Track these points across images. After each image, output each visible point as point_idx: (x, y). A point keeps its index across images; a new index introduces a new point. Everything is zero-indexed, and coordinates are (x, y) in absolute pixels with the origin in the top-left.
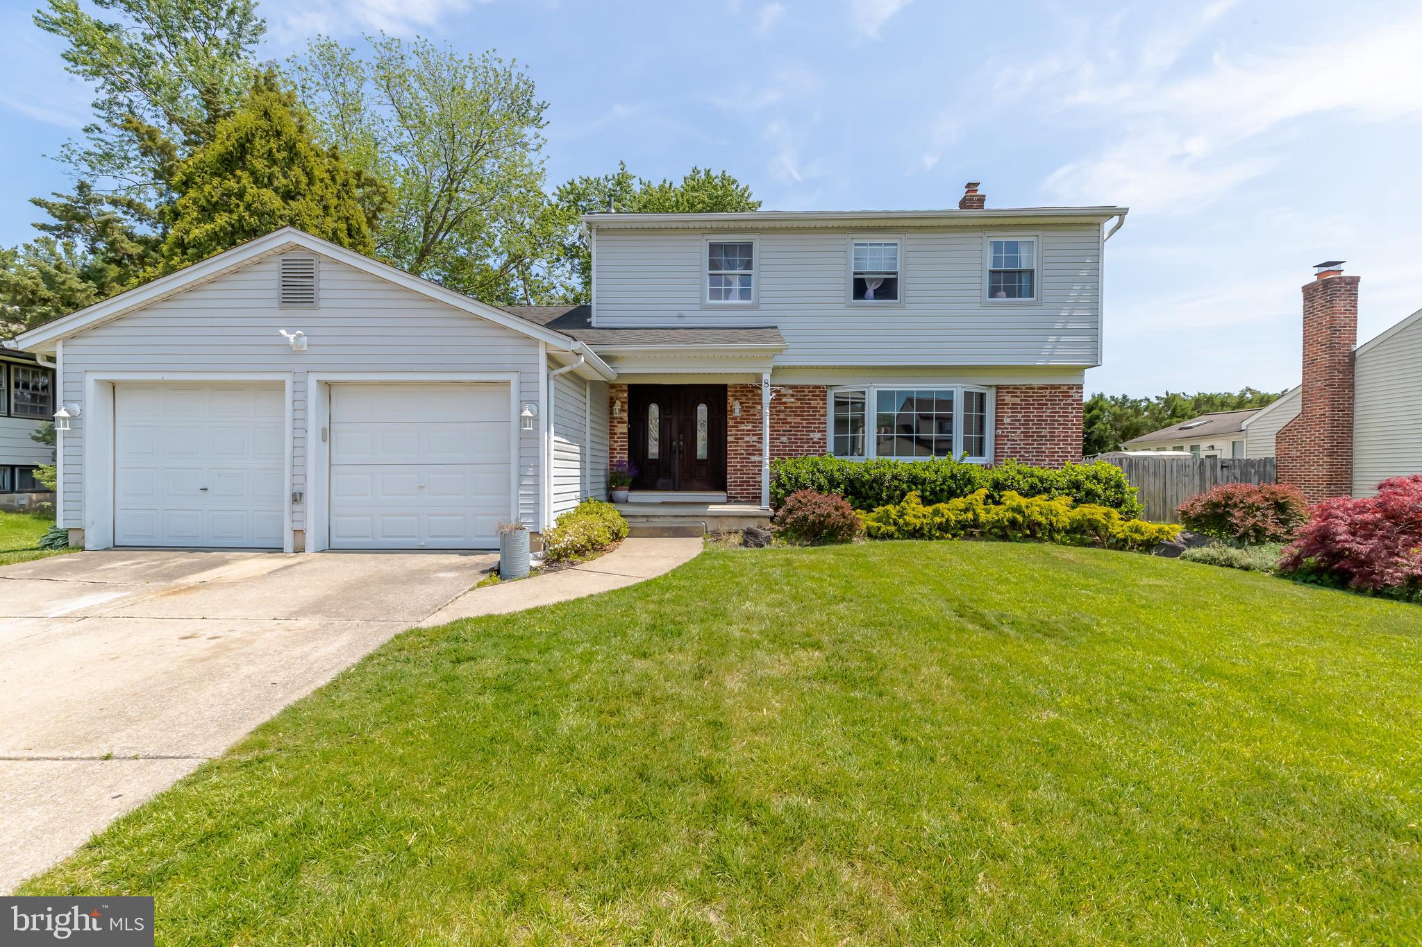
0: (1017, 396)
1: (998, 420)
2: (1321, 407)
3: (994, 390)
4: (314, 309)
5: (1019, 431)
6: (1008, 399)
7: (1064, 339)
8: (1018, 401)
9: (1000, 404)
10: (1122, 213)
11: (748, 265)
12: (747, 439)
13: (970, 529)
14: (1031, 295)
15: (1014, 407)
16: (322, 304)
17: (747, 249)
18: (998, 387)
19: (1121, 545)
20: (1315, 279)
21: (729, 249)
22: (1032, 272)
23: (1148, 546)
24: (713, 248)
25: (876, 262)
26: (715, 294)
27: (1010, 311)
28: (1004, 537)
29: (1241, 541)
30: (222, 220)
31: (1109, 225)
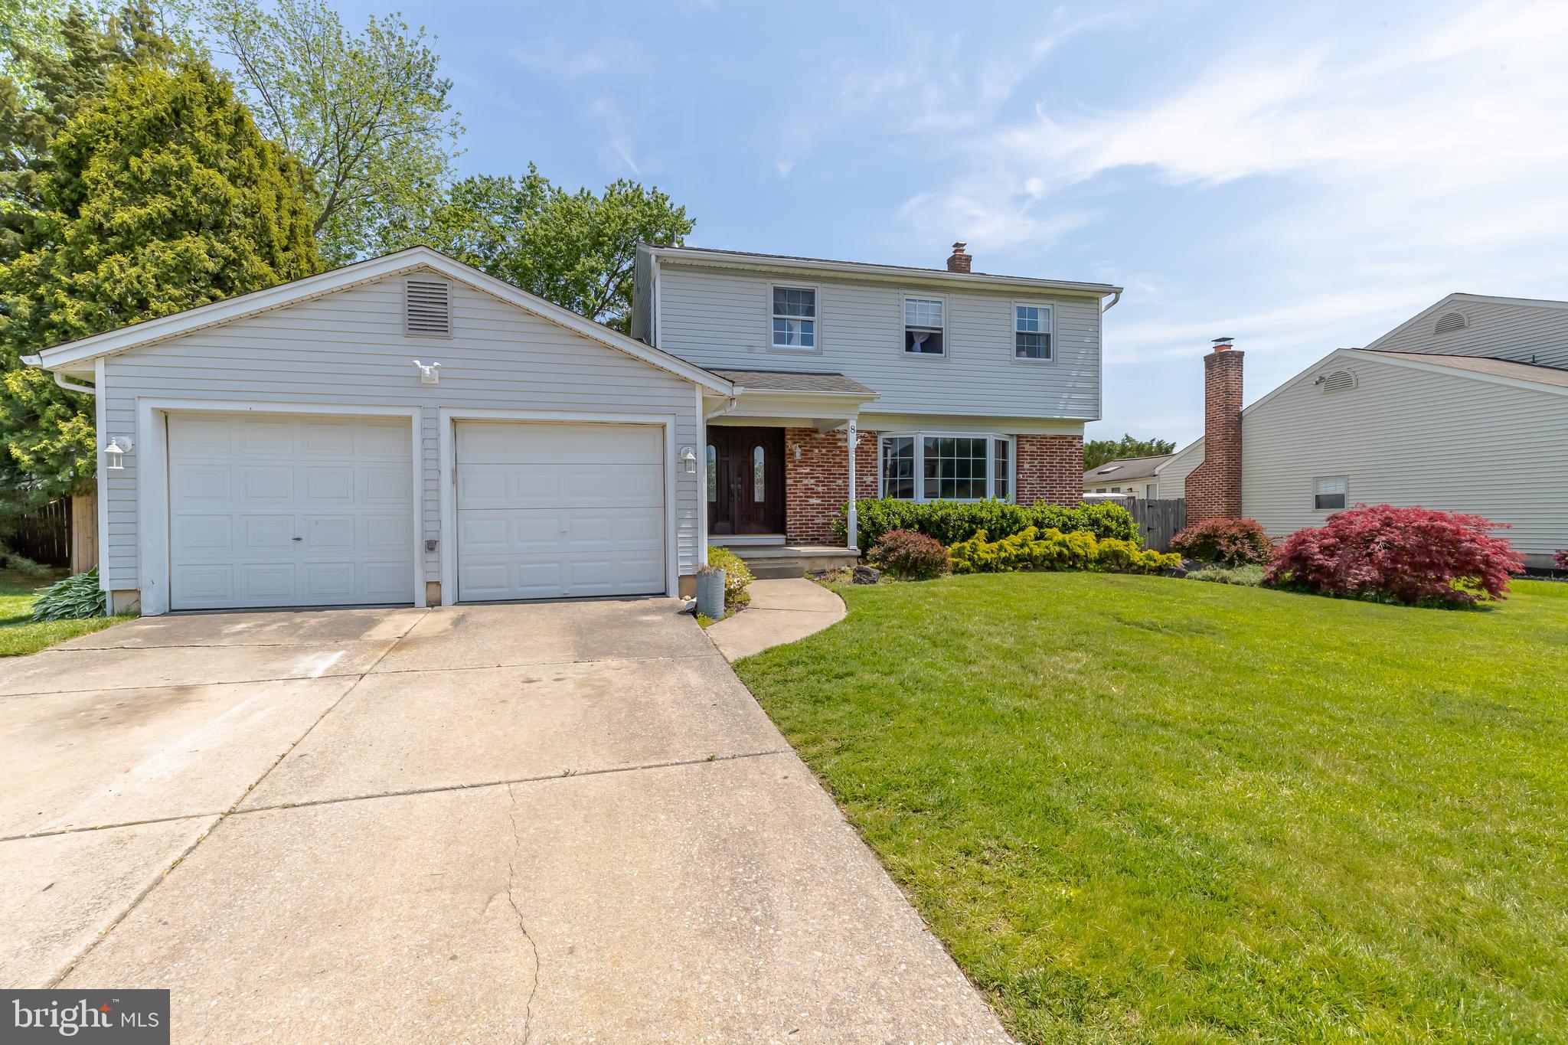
0: (1034, 445)
1: (1019, 466)
2: (1220, 458)
3: (1015, 438)
4: (448, 338)
5: (1036, 476)
6: (1027, 447)
7: (1074, 396)
8: (1034, 448)
9: (1020, 452)
10: (1118, 291)
11: (810, 311)
12: (806, 482)
13: (1027, 563)
14: (1048, 356)
15: (1032, 454)
16: (456, 333)
17: (810, 295)
18: (1019, 437)
19: (1141, 570)
20: (1213, 351)
21: (794, 293)
22: (1048, 336)
23: (1161, 570)
24: (777, 291)
25: (925, 318)
26: (779, 339)
27: (1033, 369)
28: (1052, 568)
29: (1230, 564)
30: (159, 205)
31: (1106, 300)
